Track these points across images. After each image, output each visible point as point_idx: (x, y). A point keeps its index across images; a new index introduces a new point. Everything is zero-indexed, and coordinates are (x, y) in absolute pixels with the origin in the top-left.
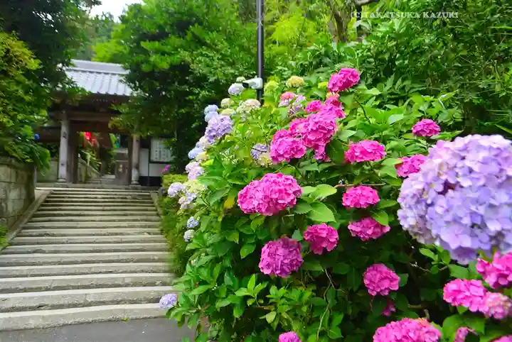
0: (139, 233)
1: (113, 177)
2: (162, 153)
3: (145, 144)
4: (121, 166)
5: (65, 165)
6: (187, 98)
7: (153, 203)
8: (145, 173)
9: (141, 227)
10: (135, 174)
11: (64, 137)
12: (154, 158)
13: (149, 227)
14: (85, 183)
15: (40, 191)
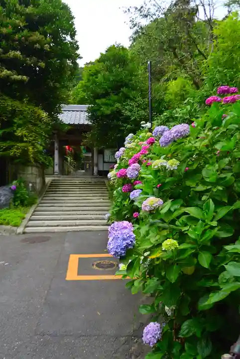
0: (98, 199)
1: (84, 171)
2: (110, 156)
3: (101, 152)
4: (88, 165)
5: (58, 165)
6: (121, 128)
7: (105, 185)
8: (101, 169)
9: (99, 196)
10: (95, 169)
11: (57, 149)
12: (106, 160)
13: (103, 196)
14: (68, 175)
15: (48, 180)
